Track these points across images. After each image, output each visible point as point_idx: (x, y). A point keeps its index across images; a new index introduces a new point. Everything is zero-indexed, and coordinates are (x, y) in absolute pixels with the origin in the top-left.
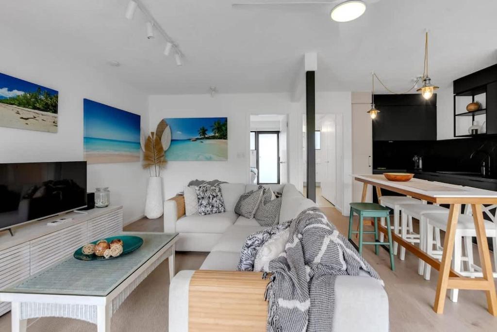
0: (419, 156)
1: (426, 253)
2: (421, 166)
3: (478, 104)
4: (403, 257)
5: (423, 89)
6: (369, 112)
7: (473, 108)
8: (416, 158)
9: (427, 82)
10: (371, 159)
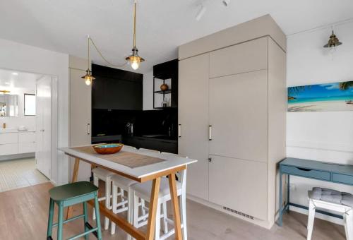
0: (131, 122)
1: (133, 225)
2: (132, 131)
3: (166, 86)
4: (113, 232)
5: (131, 58)
6: (83, 77)
7: (164, 87)
8: (128, 125)
9: (136, 52)
10: (90, 126)
